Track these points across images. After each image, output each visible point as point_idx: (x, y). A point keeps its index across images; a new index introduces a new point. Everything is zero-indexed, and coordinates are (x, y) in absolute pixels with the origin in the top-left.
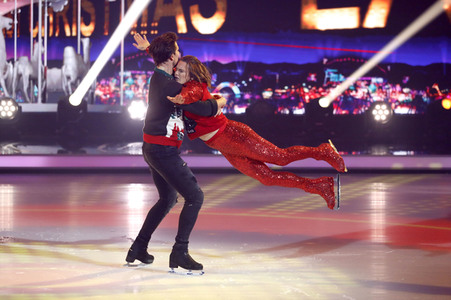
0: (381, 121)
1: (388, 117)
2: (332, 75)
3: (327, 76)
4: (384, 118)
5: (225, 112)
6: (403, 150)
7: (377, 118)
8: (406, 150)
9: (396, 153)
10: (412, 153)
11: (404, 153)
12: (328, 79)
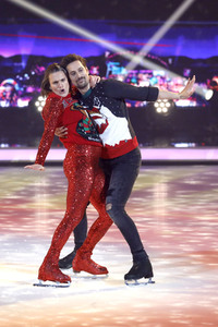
0: (163, 113)
1: (169, 109)
2: (114, 68)
3: (109, 69)
4: (165, 110)
5: (8, 105)
6: (184, 142)
7: (159, 110)
8: (188, 142)
9: (177, 145)
10: (193, 145)
11: (185, 145)
12: (110, 72)
